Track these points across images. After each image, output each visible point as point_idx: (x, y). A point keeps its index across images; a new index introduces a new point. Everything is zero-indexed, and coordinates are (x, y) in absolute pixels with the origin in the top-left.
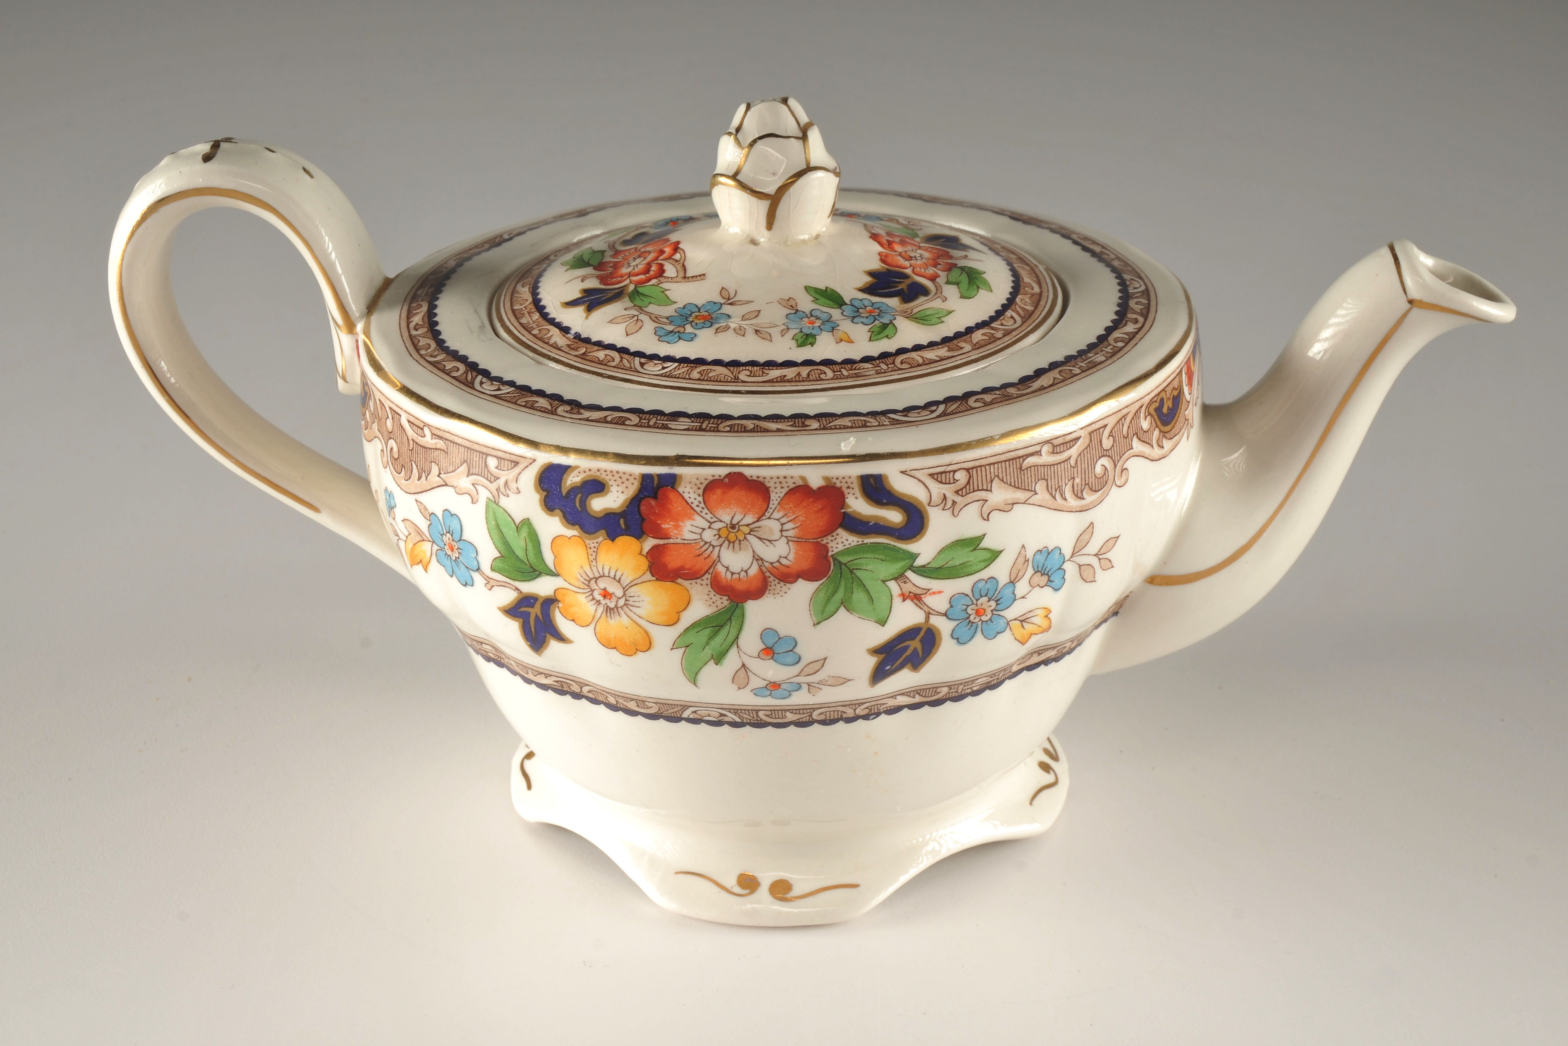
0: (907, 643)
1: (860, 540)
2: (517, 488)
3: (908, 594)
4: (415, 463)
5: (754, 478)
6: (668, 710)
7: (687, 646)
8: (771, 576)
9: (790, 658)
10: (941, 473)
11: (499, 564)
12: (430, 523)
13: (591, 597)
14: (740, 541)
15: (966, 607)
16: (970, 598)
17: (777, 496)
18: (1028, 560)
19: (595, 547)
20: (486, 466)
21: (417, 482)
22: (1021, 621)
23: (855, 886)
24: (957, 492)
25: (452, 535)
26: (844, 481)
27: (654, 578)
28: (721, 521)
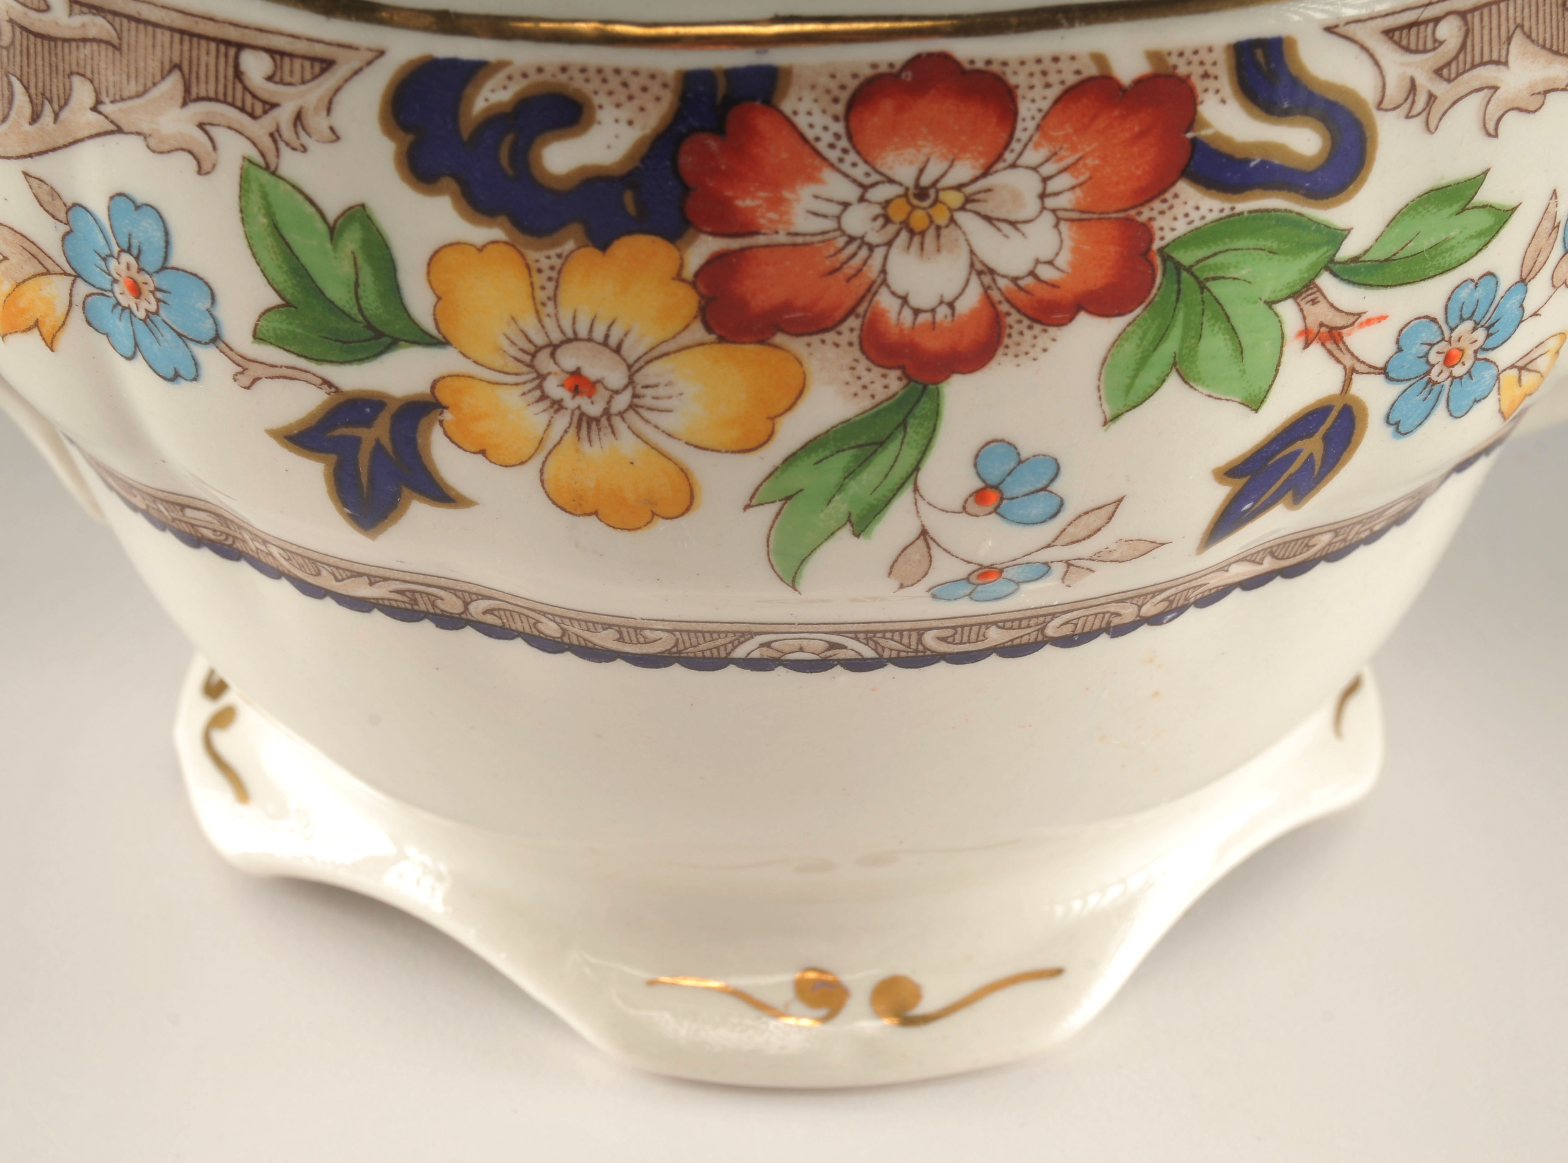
0: (1298, 445)
1: (1227, 206)
2: (332, 129)
3: (1316, 330)
4: (21, 81)
5: (980, 65)
6: (699, 644)
7: (788, 498)
8: (1013, 311)
9: (1039, 506)
10: (1410, 26)
11: (279, 324)
12: (67, 228)
13: (537, 393)
14: (938, 228)
15: (1425, 348)
16: (1440, 327)
17: (1034, 107)
18: (1558, 226)
19: (552, 268)
20: (238, 74)
21: (27, 127)
22: (1520, 369)
23: (1056, 972)
24: (1438, 72)
25: (137, 258)
26: (1196, 59)
27: (713, 337)
28: (891, 181)
